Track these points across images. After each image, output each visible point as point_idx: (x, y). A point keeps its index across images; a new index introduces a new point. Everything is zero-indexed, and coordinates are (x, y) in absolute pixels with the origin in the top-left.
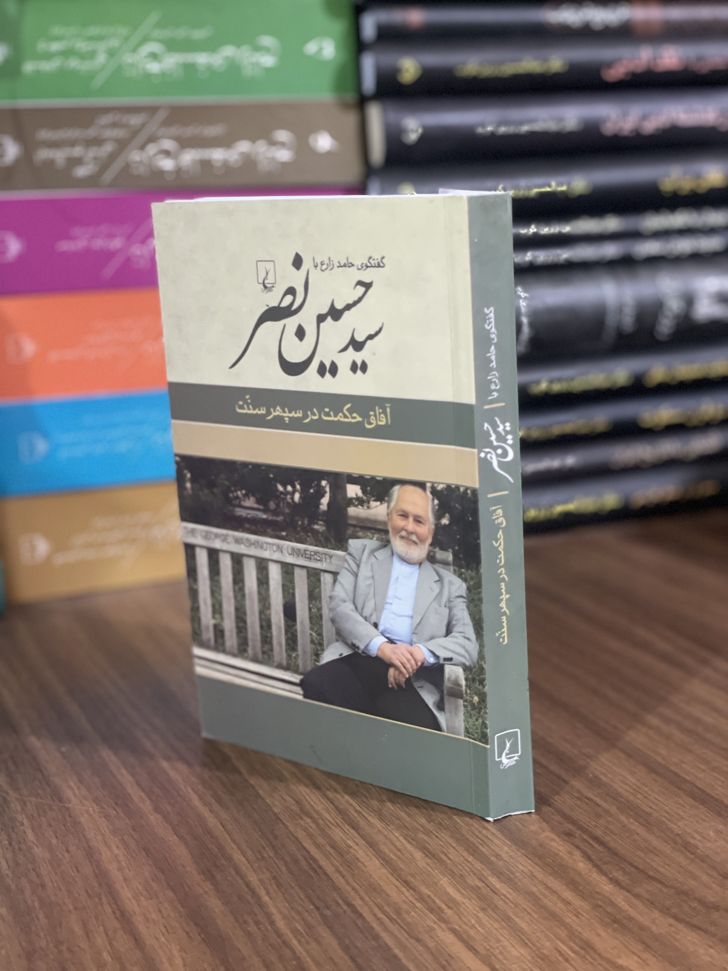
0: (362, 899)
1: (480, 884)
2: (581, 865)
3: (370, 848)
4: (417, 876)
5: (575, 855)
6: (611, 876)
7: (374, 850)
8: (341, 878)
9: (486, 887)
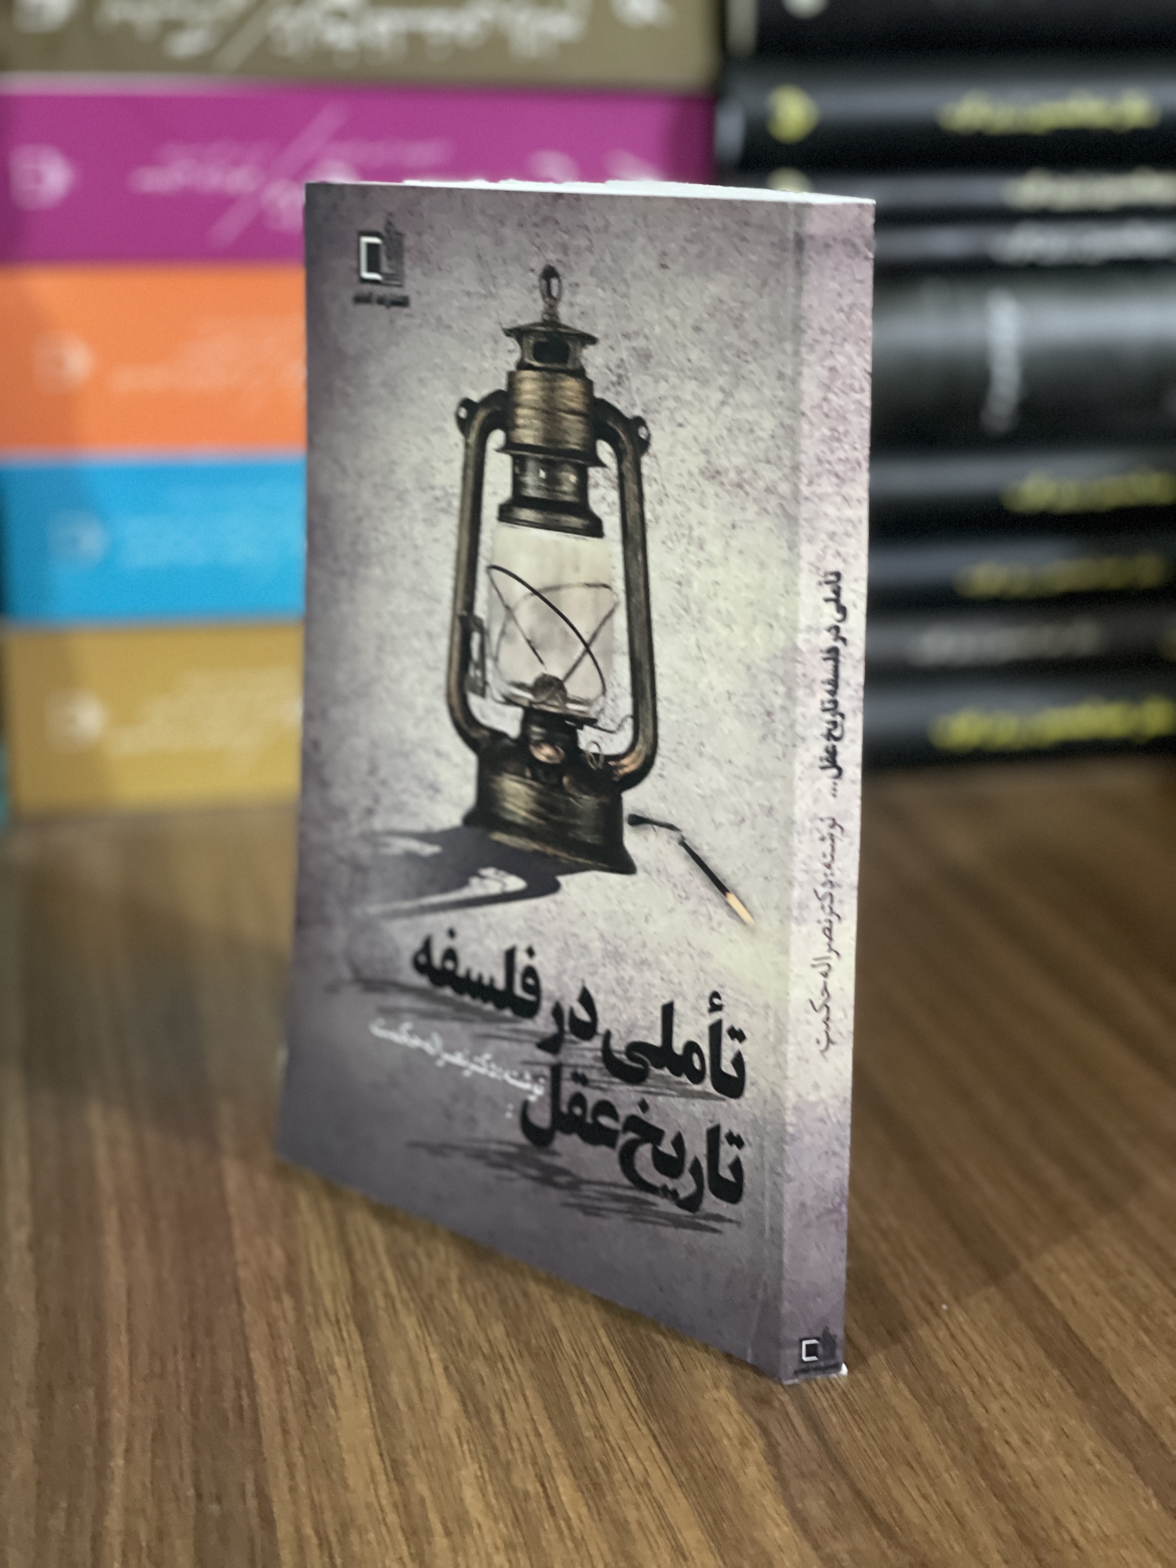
0: (293, 1489)
1: (533, 1487)
2: (752, 1470)
3: (368, 1380)
4: (423, 1454)
5: (751, 1448)
6: (799, 1506)
7: (374, 1385)
8: (278, 1438)
9: (542, 1495)
